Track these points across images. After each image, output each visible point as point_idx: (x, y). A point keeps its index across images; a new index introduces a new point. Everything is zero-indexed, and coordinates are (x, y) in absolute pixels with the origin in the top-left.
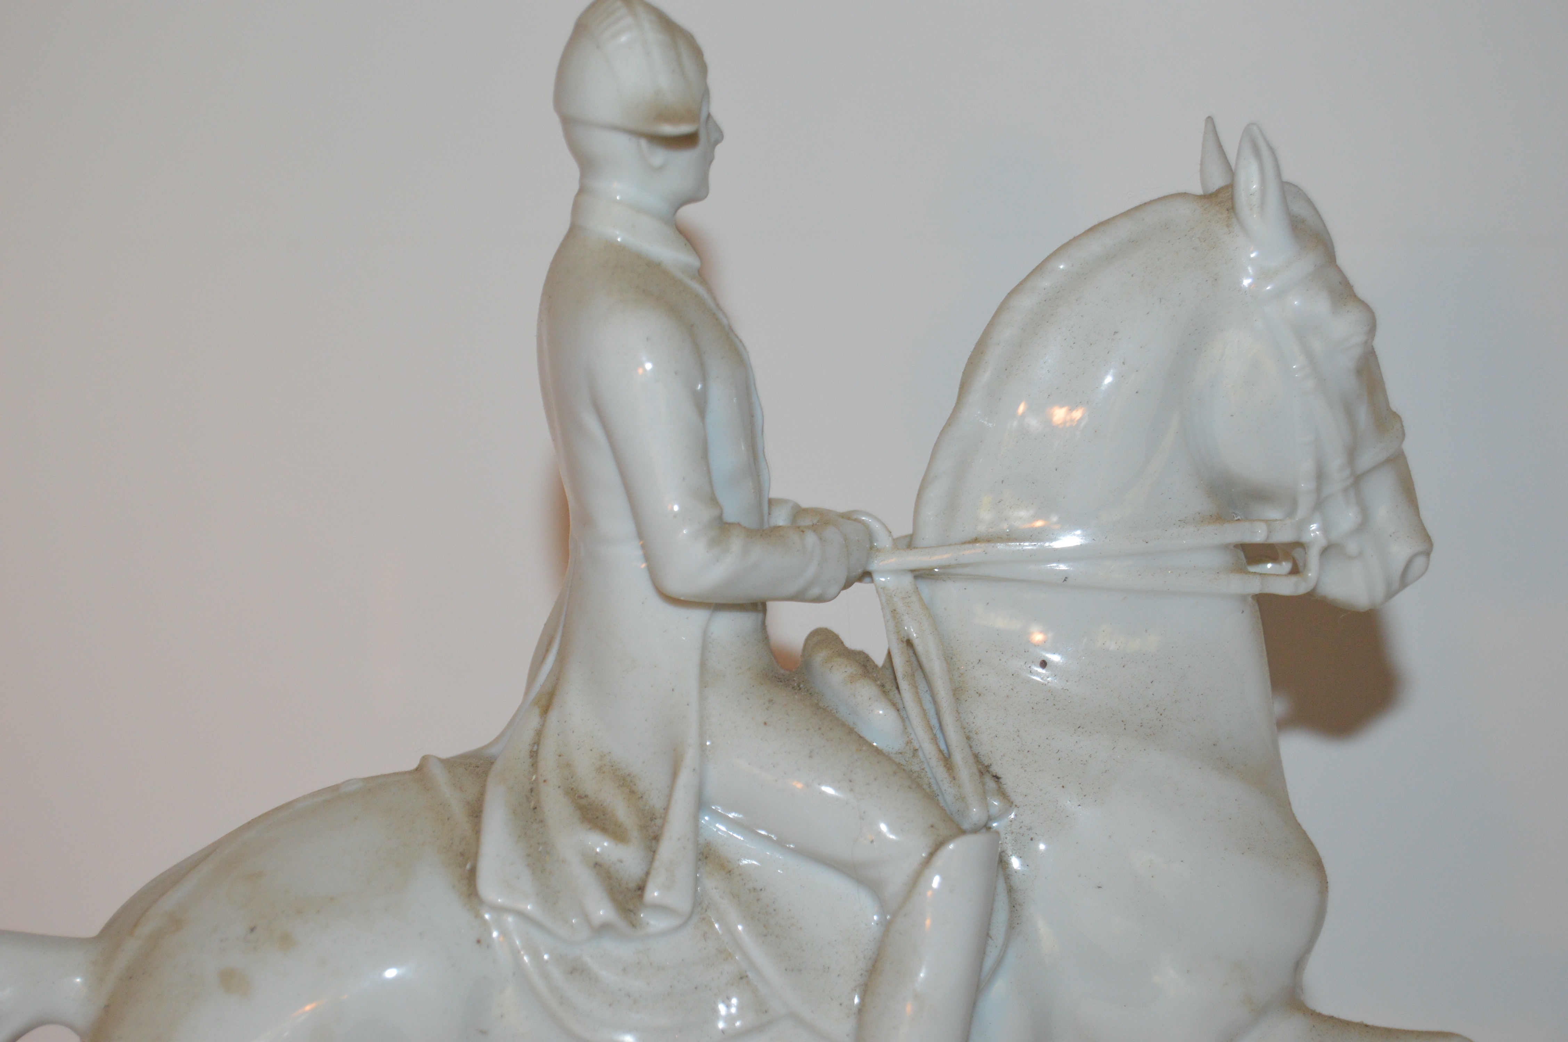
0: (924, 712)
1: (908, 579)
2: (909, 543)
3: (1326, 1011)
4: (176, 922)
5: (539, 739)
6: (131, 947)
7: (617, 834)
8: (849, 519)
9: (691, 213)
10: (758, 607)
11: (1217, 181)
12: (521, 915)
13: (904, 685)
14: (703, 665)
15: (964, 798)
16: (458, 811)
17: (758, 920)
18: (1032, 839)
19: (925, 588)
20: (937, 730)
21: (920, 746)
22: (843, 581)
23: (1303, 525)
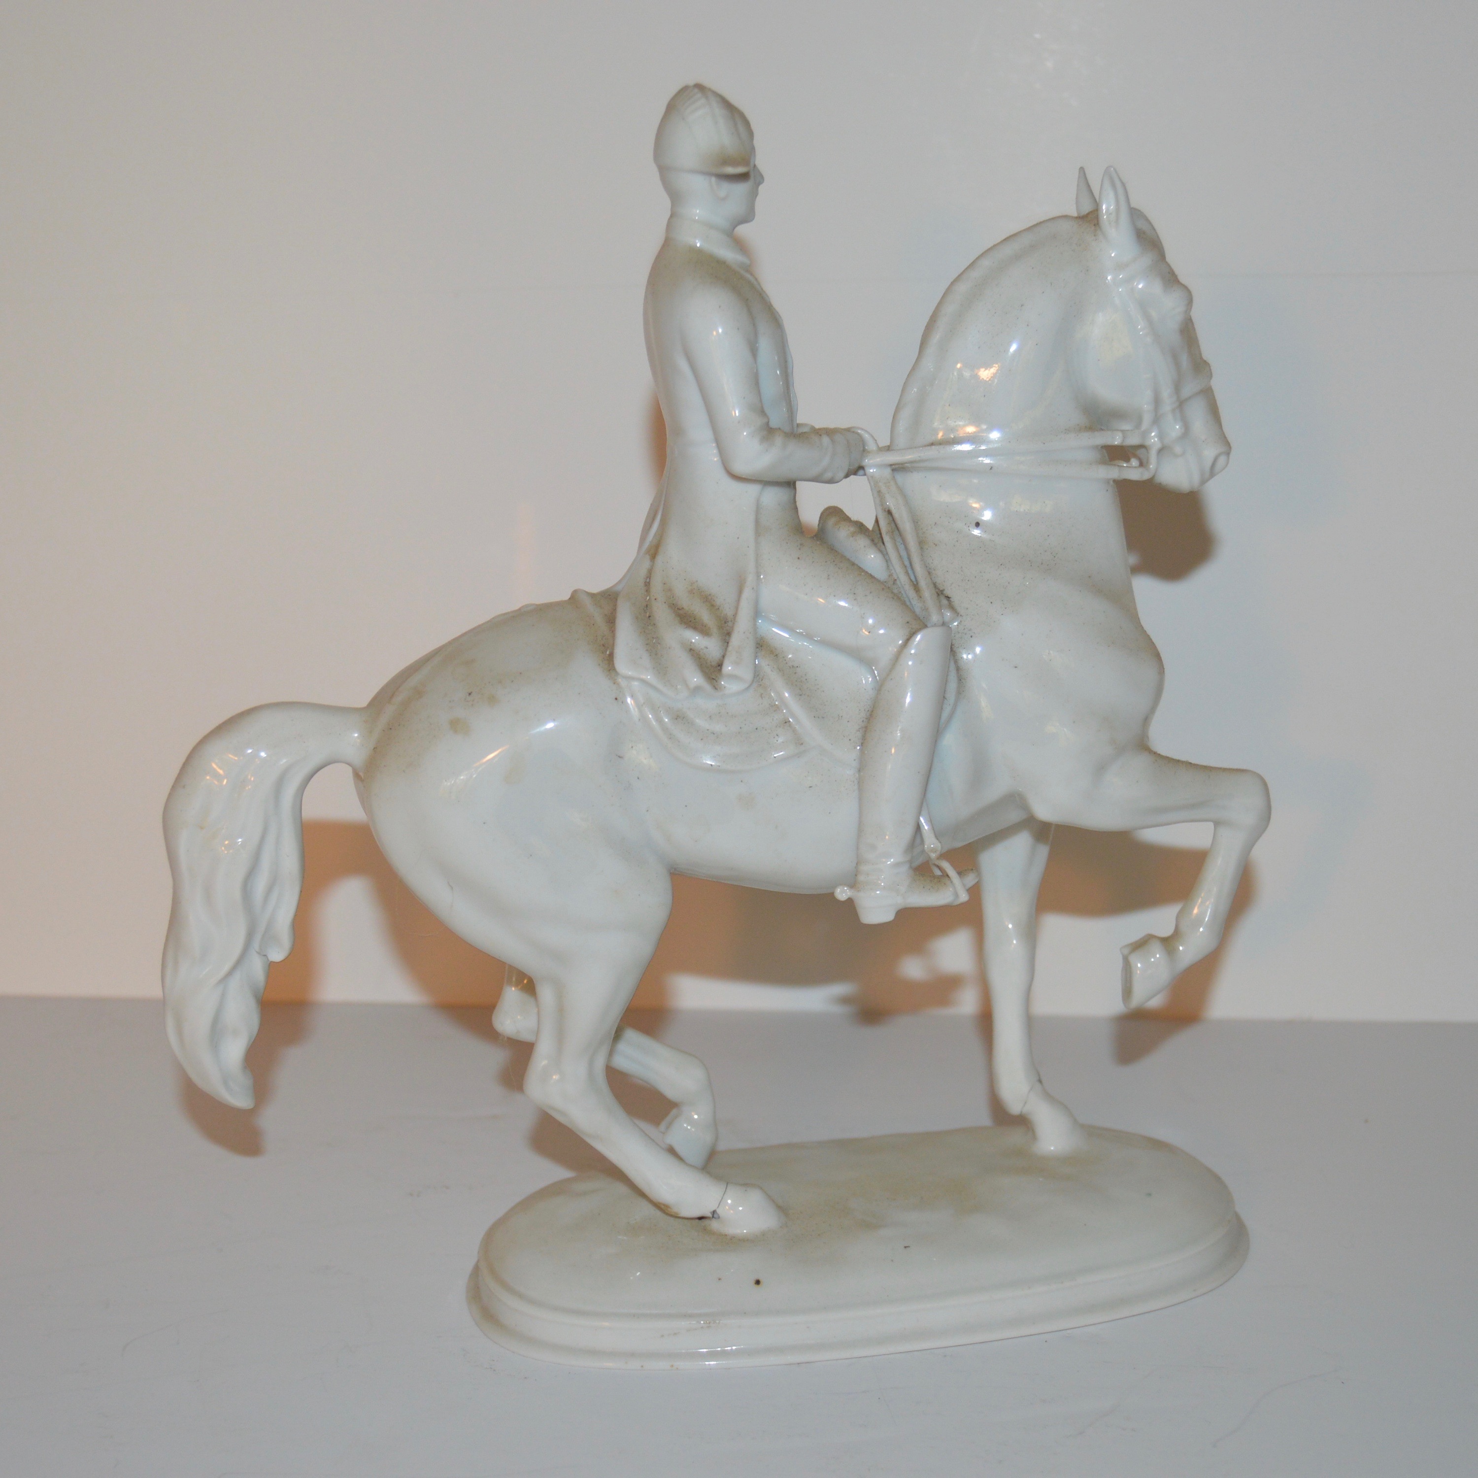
0: (900, 557)
1: (887, 472)
2: (888, 449)
3: (1163, 753)
4: (419, 693)
5: (650, 574)
6: (390, 710)
7: (703, 630)
8: (849, 431)
9: (743, 230)
10: (790, 484)
11: (1087, 208)
12: (643, 681)
13: (886, 539)
14: (757, 522)
15: (927, 609)
16: (599, 620)
17: (796, 685)
18: (971, 637)
19: (899, 477)
20: (909, 567)
21: (898, 577)
22: (846, 471)
23: (1145, 434)
